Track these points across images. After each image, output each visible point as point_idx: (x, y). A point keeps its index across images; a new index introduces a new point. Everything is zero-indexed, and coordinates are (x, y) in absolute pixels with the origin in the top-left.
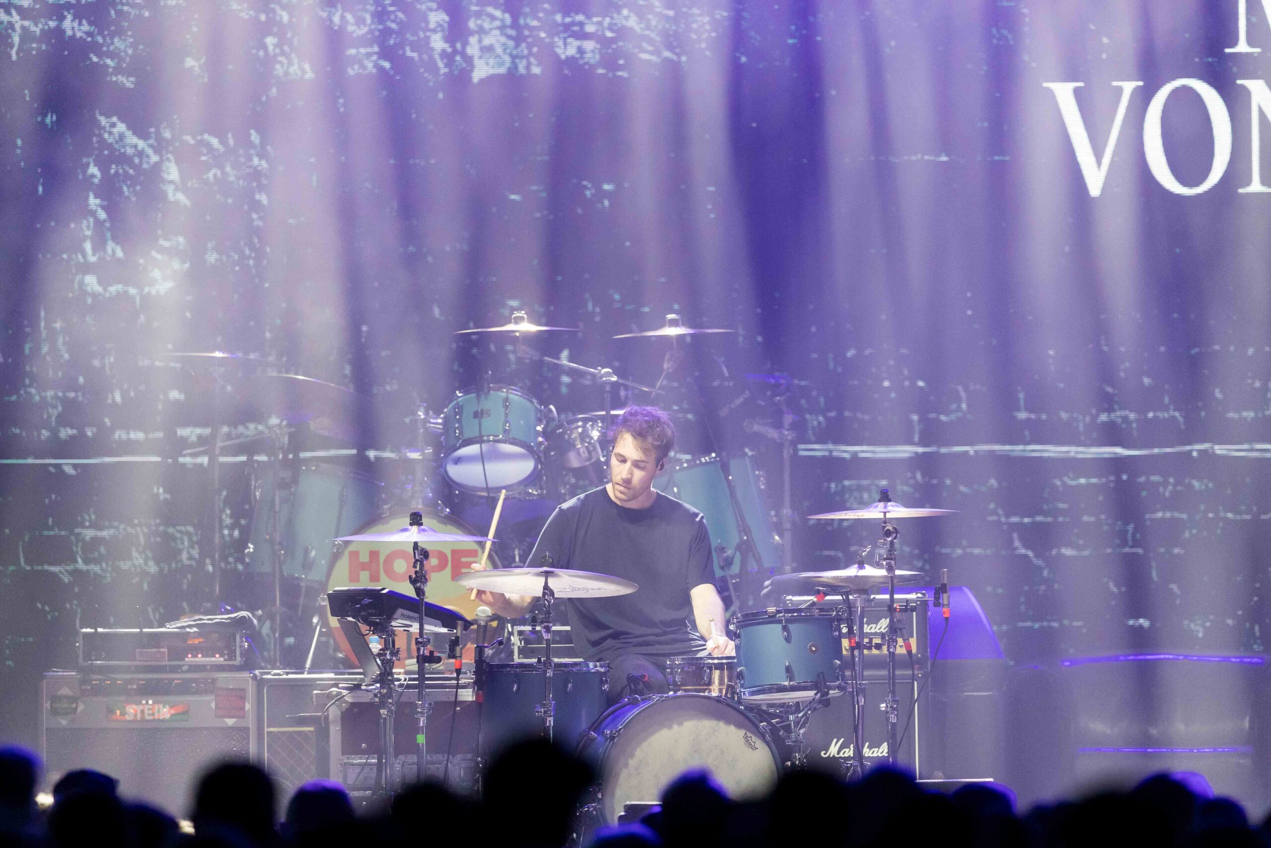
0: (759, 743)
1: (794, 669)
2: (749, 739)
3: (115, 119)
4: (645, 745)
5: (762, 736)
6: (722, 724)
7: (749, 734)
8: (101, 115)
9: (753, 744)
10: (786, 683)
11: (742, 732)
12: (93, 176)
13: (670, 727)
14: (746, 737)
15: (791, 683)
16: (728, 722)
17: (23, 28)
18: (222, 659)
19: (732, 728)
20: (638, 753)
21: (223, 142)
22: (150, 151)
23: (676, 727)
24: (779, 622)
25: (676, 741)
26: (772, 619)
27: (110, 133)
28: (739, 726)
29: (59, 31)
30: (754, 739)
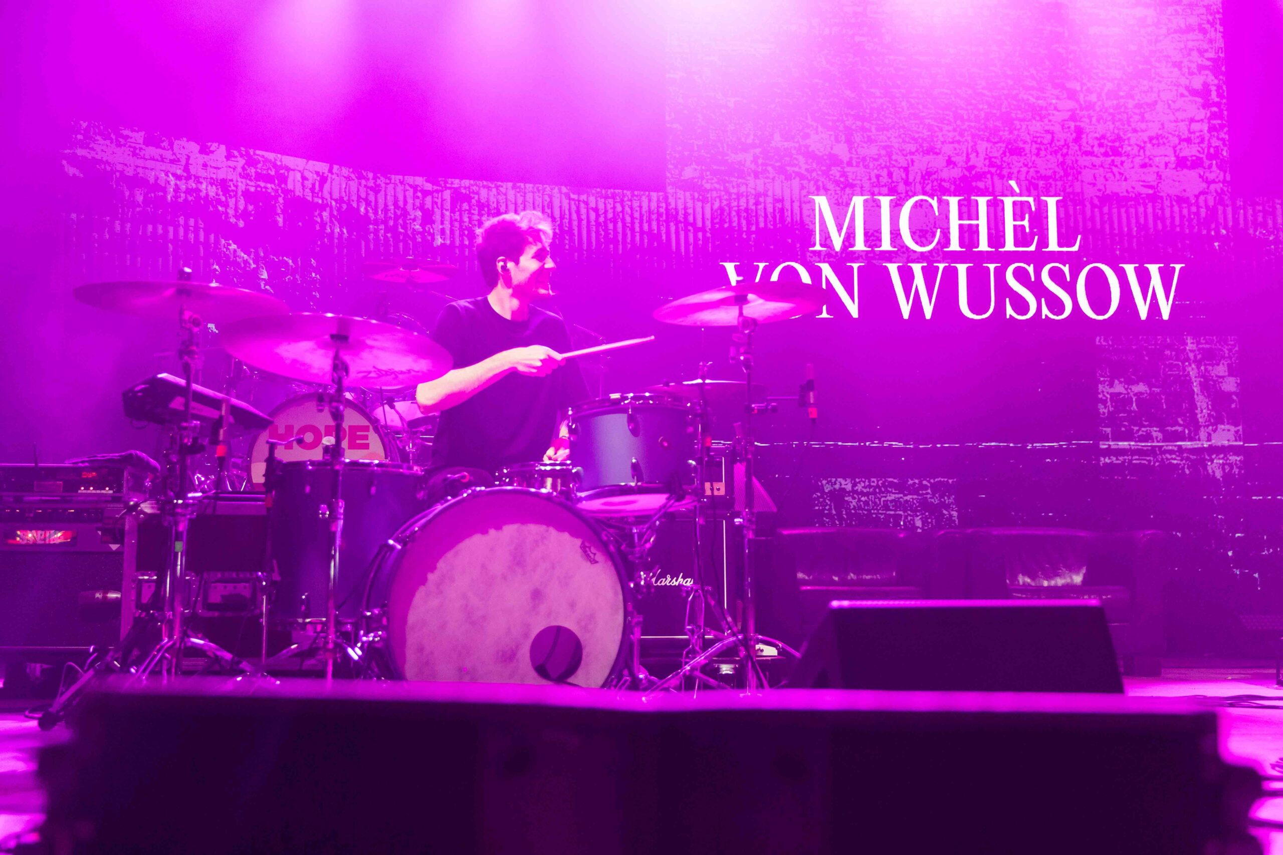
0: (599, 557)
1: (642, 466)
2: (587, 549)
3: (231, 242)
4: (450, 555)
5: (604, 547)
6: (552, 531)
7: (587, 544)
8: (222, 238)
9: (592, 556)
10: (633, 484)
11: (578, 542)
12: (215, 270)
13: (485, 532)
14: (583, 548)
15: (639, 484)
16: (560, 528)
17: (176, 185)
18: (111, 492)
19: (566, 536)
20: (441, 565)
21: (295, 262)
22: (251, 262)
23: (492, 532)
24: (624, 410)
25: (492, 550)
26: (616, 407)
27: (228, 249)
28: (574, 534)
29: (198, 191)
30: (593, 550)
